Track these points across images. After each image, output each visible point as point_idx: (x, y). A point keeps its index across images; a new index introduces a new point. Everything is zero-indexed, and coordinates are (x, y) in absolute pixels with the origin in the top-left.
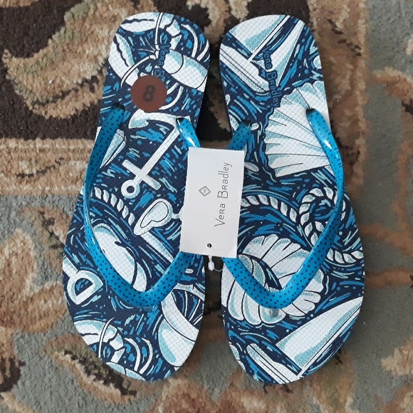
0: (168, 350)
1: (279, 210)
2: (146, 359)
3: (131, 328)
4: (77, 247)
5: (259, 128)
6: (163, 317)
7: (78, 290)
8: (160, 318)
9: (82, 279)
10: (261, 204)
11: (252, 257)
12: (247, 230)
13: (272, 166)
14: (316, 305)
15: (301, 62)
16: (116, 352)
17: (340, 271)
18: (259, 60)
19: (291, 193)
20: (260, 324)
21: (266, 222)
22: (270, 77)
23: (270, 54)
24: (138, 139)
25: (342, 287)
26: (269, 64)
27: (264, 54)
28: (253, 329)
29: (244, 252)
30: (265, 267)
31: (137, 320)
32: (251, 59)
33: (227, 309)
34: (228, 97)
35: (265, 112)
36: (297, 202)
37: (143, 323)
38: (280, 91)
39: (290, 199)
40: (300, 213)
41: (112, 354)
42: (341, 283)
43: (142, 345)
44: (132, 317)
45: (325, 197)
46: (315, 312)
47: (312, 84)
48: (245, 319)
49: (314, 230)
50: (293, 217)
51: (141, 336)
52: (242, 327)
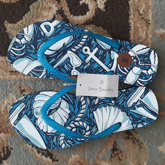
1: (80, 113)
5: (112, 104)
10: (82, 106)
11: (60, 103)
12: (71, 101)
13: (97, 110)
14: (42, 130)
15: (140, 119)
17: (56, 139)
18: (140, 102)
19: (87, 118)
20: (33, 108)
21: (75, 108)
22: (133, 107)
23: (142, 107)
24: (106, 55)
25: (50, 140)
26: (138, 106)
27: (143, 104)
28: (31, 105)
29: (62, 100)
30: (57, 109)
32: (140, 99)
33: (39, 94)
34: (124, 90)
35: (119, 106)
36: (84, 120)
38: (128, 111)
39: (85, 118)
40: (79, 122)
42: (51, 140)
45: (86, 132)
46: (39, 130)
47: (131, 124)
48: (35, 102)
49: (73, 128)
50: (78, 119)
52: (32, 100)
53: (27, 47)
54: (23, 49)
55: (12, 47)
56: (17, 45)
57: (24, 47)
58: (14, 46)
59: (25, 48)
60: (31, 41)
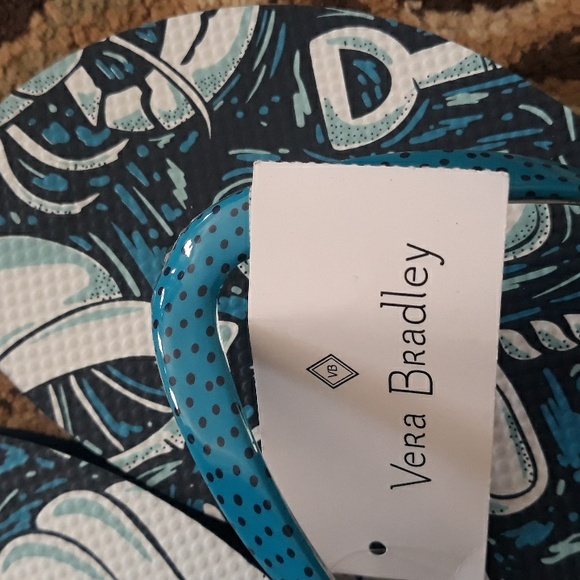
0: (22, 262)
2: (25, 179)
3: (149, 176)
4: (508, 117)
6: (127, 295)
7: (356, 63)
8: (130, 282)
9: (386, 91)
16: (99, 92)
31: (165, 207)
37: (144, 220)
41: (99, 79)
43: (77, 186)
44: (181, 195)
48: (33, 529)
51: (107, 195)
52: (15, 504)
53: (133, 169)
54: (94, 173)
55: (16, 121)
56: (58, 117)
57: (111, 155)
58: (34, 119)
59: (114, 170)
60: (181, 131)
